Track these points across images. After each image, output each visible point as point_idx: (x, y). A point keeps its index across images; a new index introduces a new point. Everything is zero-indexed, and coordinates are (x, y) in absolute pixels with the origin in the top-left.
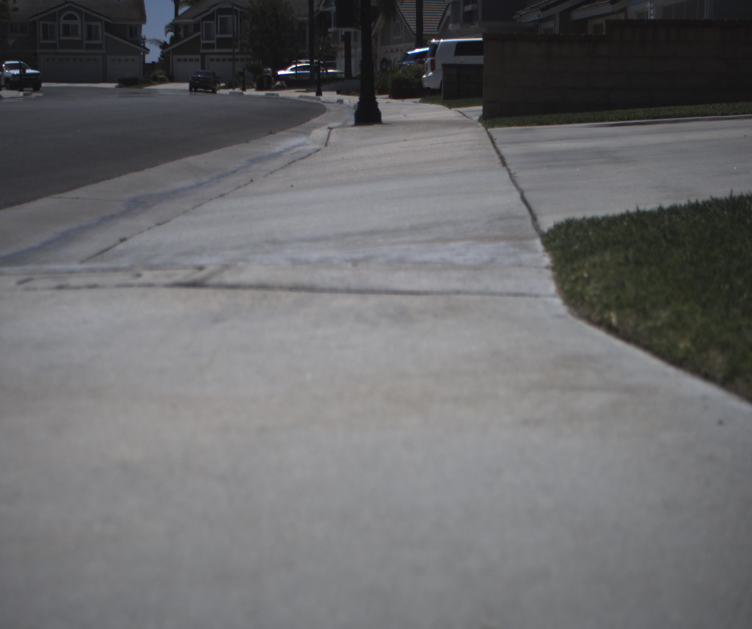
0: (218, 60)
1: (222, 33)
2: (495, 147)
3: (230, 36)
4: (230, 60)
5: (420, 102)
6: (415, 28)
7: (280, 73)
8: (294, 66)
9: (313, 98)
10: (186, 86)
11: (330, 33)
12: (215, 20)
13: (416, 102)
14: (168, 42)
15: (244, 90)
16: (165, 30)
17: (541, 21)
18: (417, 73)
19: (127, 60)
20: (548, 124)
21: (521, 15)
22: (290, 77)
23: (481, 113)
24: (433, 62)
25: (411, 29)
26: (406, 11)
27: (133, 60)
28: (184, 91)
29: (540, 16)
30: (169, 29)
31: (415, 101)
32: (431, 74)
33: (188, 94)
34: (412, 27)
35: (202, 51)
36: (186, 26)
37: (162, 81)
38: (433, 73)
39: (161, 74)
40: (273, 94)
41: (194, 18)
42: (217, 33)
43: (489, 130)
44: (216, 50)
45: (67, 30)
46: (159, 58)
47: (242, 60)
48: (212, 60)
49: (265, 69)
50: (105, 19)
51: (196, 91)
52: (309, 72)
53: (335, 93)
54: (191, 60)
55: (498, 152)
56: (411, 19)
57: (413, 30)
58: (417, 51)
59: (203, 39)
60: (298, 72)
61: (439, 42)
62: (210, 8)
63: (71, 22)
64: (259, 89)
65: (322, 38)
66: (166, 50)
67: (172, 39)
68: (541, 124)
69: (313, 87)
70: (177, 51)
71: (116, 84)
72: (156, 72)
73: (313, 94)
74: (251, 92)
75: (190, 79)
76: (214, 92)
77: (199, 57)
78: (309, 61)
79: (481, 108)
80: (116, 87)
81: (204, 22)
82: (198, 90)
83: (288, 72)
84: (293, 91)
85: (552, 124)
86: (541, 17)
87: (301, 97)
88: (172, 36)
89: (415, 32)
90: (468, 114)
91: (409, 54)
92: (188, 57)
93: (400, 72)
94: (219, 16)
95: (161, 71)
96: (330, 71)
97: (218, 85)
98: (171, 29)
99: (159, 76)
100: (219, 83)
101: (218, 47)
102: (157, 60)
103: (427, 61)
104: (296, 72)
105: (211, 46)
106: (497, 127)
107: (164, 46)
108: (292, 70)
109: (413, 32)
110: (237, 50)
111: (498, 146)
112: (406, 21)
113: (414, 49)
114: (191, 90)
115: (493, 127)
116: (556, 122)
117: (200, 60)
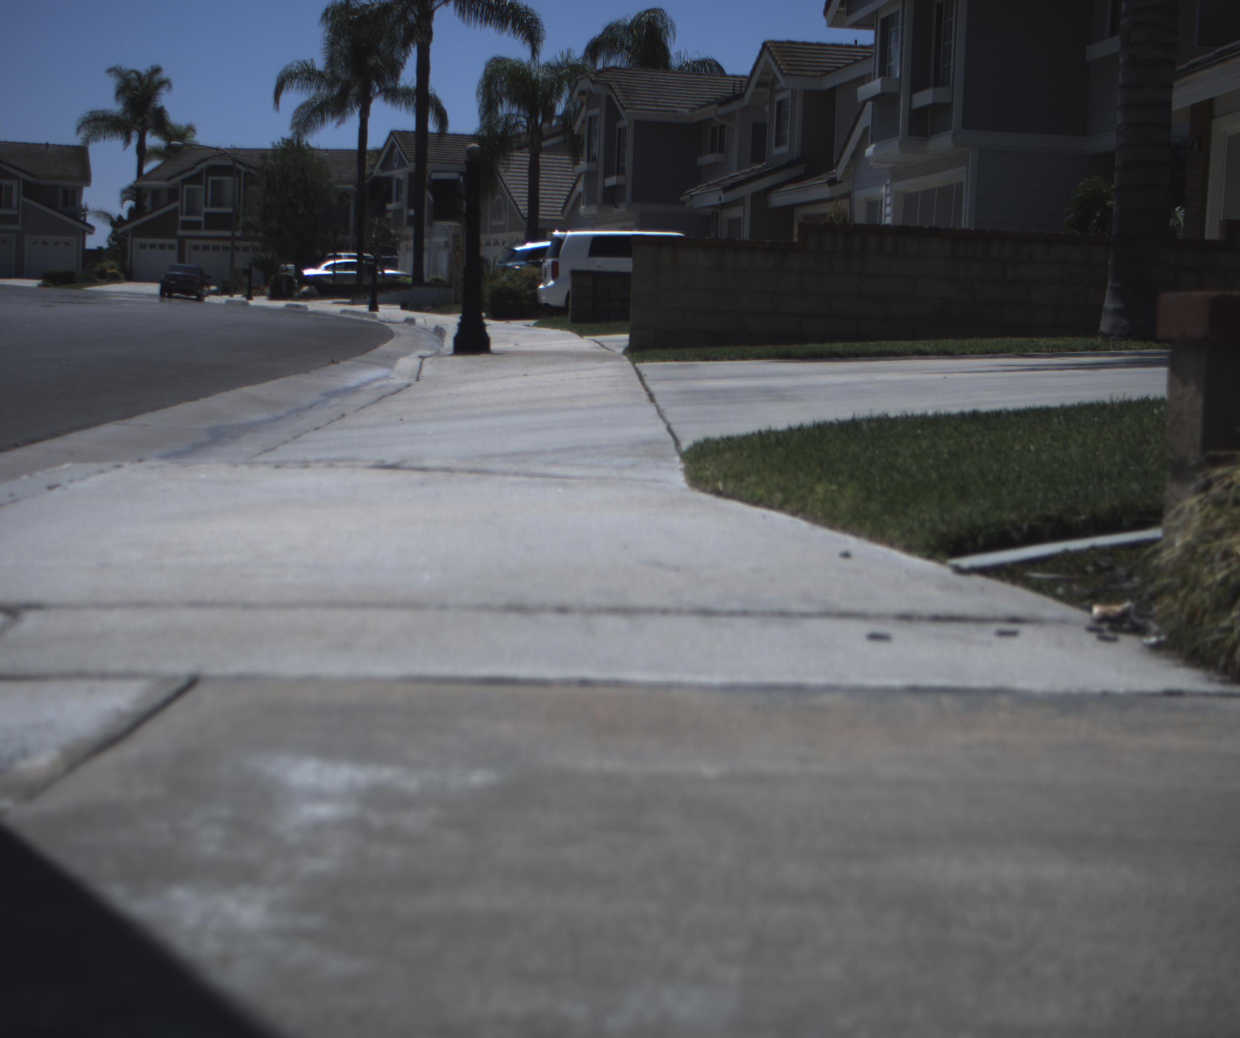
0: (206, 248)
1: (213, 205)
2: (643, 384)
3: (229, 210)
4: (226, 248)
5: (536, 325)
6: (525, 209)
7: (308, 272)
8: (331, 262)
9: (364, 314)
10: (154, 288)
11: (390, 211)
12: (204, 183)
13: (529, 326)
14: (125, 216)
15: (249, 297)
16: (121, 196)
17: (723, 206)
18: (529, 281)
19: (57, 243)
20: (715, 359)
21: (692, 196)
22: (325, 279)
23: (627, 343)
24: (555, 266)
25: (519, 210)
26: (512, 182)
27: (67, 244)
28: (150, 296)
29: (720, 198)
30: (128, 195)
31: (527, 324)
32: (551, 283)
33: (157, 300)
34: (520, 207)
35: (180, 232)
36: (155, 192)
37: (114, 279)
38: (555, 282)
39: (112, 268)
40: (298, 306)
41: (169, 179)
42: (206, 206)
43: (637, 365)
44: (204, 233)
46: (108, 241)
47: (245, 249)
48: (196, 248)
49: (283, 265)
50: (23, 176)
51: (170, 297)
52: (355, 272)
53: (398, 307)
54: (162, 247)
55: (647, 389)
56: (519, 195)
57: (522, 212)
58: (529, 246)
59: (182, 214)
60: (337, 272)
61: (565, 236)
62: (197, 164)
64: (274, 296)
65: (377, 219)
66: (120, 230)
67: (131, 212)
68: (707, 359)
69: (362, 297)
70: (139, 231)
71: (39, 282)
72: (105, 264)
73: (364, 308)
74: (260, 301)
75: (163, 278)
76: (200, 299)
77: (174, 242)
78: (355, 254)
79: (626, 337)
80: (39, 286)
81: (186, 187)
82: (175, 295)
83: (321, 271)
84: (329, 301)
85: (722, 359)
86: (723, 201)
87: (344, 311)
88: (132, 207)
89: (526, 216)
90: (606, 344)
91: (516, 251)
92: (157, 241)
93: (504, 278)
94: (210, 178)
95: (112, 263)
96: (387, 272)
97: (206, 289)
98: (131, 195)
99: (109, 271)
100: (208, 285)
101: (207, 227)
102: (105, 246)
103: (546, 264)
104: (334, 271)
105: (195, 225)
106: (648, 362)
107: (117, 223)
108: (327, 268)
109: (522, 216)
110: (238, 234)
111: (648, 383)
112: (512, 198)
113: (524, 243)
114: (162, 293)
115: (642, 361)
116: (726, 356)
117: (176, 247)
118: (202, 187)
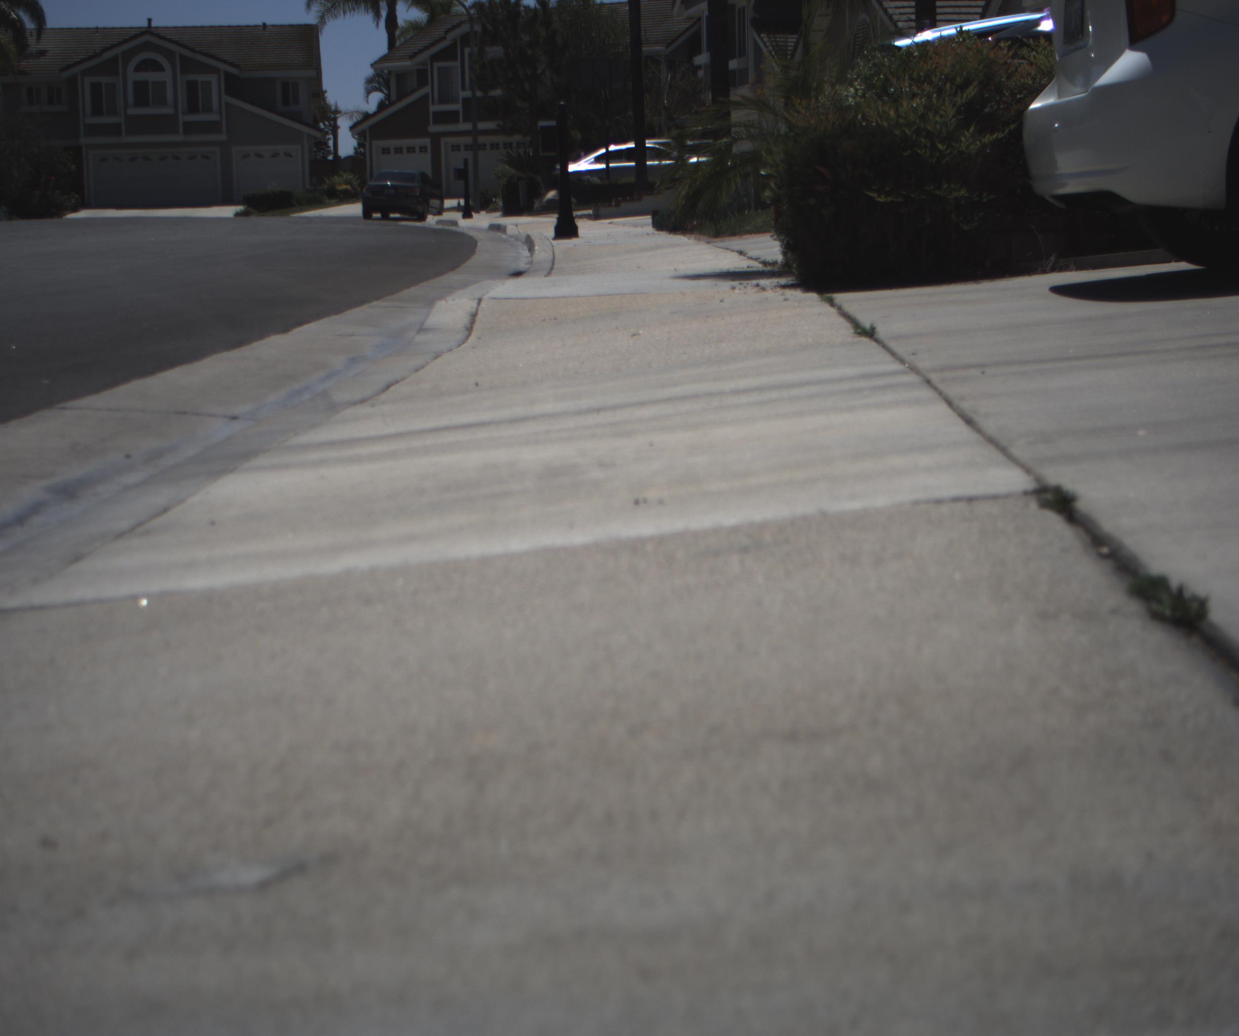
1: (474, 87)
8: (603, 151)
12: (459, 58)
14: (373, 111)
15: (467, 214)
16: (365, 88)
19: (275, 155)
27: (289, 155)
28: (352, 219)
30: (373, 85)
34: (899, 22)
35: (433, 128)
39: (347, 182)
41: (413, 56)
42: (463, 89)
44: (463, 126)
45: (142, 93)
46: (355, 149)
48: (456, 148)
50: (225, 67)
56: (899, 4)
59: (433, 103)
62: (448, 31)
63: (150, 76)
66: (356, 131)
71: (240, 208)
72: (338, 179)
75: (365, 193)
77: (426, 141)
80: (237, 215)
81: (436, 65)
83: (585, 165)
88: (382, 100)
91: (899, 48)
92: (405, 143)
94: (467, 50)
95: (349, 176)
96: (692, 160)
98: (377, 85)
99: (341, 188)
100: (440, 199)
101: (466, 120)
102: (348, 154)
104: (607, 164)
105: (451, 117)
108: (598, 160)
112: (886, 11)
114: (367, 214)
117: (429, 150)
118: (458, 64)
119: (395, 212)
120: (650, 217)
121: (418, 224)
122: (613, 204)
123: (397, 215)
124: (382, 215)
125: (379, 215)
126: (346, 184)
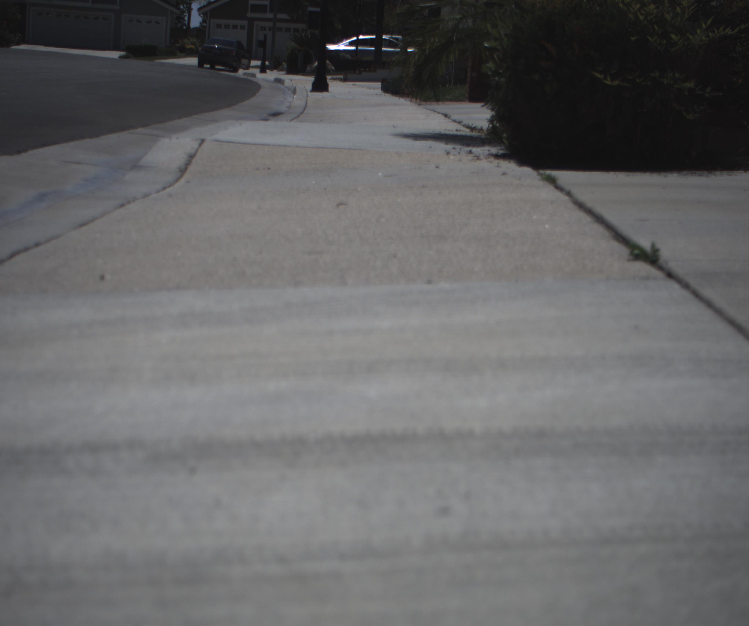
0: (271, 29)
7: (331, 47)
15: (263, 71)
19: (149, 22)
27: (157, 23)
35: (250, 15)
37: (192, 53)
44: (269, 15)
48: (263, 29)
52: (373, 48)
54: (235, 27)
60: (359, 48)
71: (123, 53)
72: (186, 41)
75: (200, 52)
76: (235, 70)
77: (245, 23)
78: (374, 31)
80: (121, 57)
95: (193, 40)
101: (272, 11)
102: (196, 26)
104: (356, 47)
105: (262, 9)
119: (219, 65)
120: (380, 83)
121: (232, 74)
122: (357, 72)
123: (220, 67)
124: (210, 66)
125: (208, 66)
126: (192, 45)
